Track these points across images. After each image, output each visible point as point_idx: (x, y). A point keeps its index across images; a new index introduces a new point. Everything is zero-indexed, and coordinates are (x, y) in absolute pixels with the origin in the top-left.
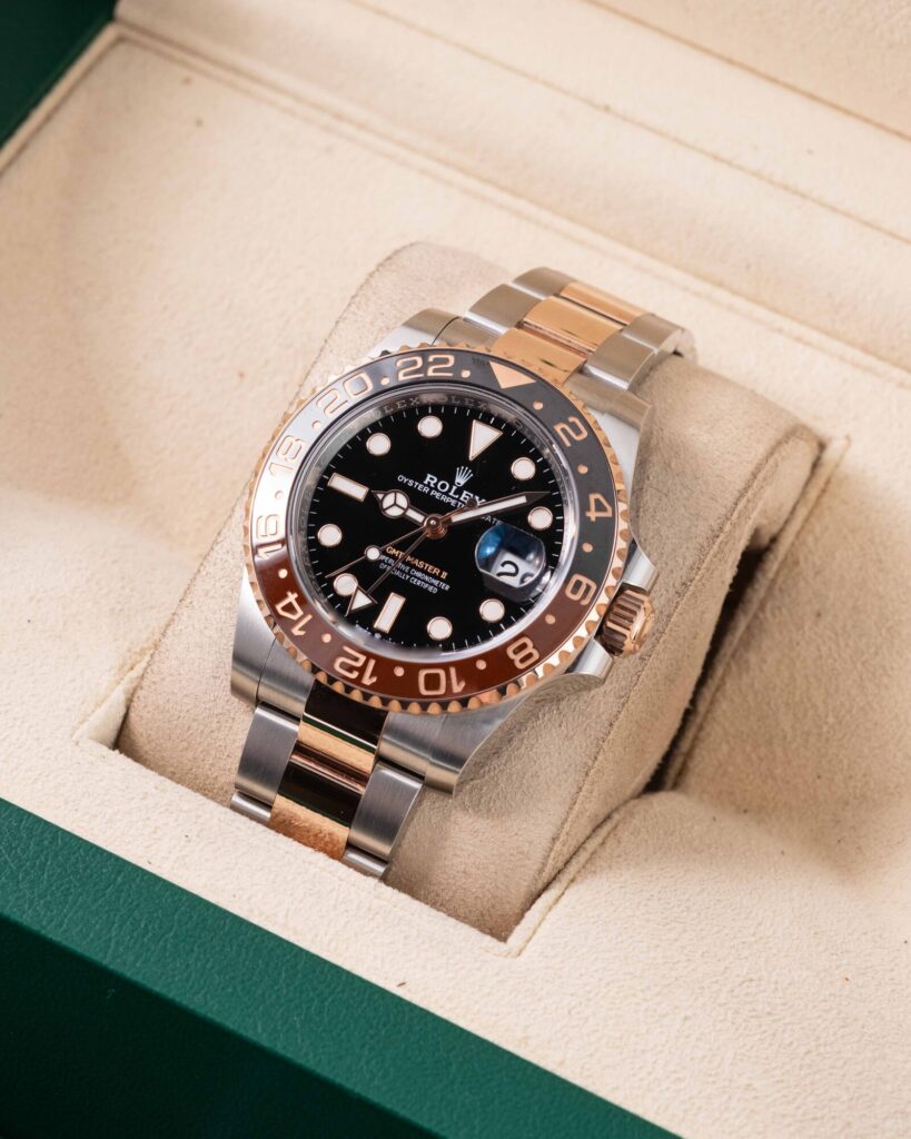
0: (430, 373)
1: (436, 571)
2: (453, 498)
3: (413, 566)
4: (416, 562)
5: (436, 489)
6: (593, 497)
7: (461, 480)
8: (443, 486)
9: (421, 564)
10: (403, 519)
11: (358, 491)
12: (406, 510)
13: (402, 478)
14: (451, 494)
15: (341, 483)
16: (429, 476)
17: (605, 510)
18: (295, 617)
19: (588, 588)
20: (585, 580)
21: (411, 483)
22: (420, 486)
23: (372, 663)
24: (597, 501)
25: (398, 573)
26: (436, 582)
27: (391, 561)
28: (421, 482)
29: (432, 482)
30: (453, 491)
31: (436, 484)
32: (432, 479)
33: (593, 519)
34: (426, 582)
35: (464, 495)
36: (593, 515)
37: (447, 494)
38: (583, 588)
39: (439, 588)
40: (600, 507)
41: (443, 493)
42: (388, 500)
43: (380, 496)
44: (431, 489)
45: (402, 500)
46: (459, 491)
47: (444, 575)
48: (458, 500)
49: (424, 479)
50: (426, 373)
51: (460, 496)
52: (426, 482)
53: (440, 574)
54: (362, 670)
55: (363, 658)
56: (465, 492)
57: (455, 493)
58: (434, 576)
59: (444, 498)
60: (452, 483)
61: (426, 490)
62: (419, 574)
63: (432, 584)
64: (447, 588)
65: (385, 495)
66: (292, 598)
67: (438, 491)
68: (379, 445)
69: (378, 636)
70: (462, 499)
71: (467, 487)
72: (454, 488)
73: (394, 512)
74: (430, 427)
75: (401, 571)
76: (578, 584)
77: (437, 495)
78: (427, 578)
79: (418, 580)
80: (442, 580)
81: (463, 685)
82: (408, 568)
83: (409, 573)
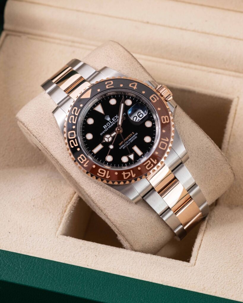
0: (77, 115)
1: (131, 134)
2: (113, 123)
3: (127, 140)
4: (126, 139)
5: (108, 126)
6: (130, 86)
7: (109, 119)
8: (108, 124)
9: (128, 138)
10: (113, 138)
11: (100, 147)
12: (111, 136)
13: (101, 134)
14: (111, 123)
15: (96, 151)
16: (104, 127)
17: (135, 84)
18: (130, 175)
19: (154, 96)
20: (152, 96)
21: (104, 132)
23: (151, 159)
24: (131, 85)
25: (127, 145)
26: (134, 136)
27: (123, 145)
29: (106, 127)
31: (107, 126)
32: (105, 126)
34: (133, 138)
35: (113, 120)
36: (135, 88)
37: (111, 124)
38: (154, 98)
39: (136, 136)
41: (110, 125)
42: (106, 140)
43: (104, 141)
44: (108, 128)
45: (108, 136)
46: (111, 121)
47: (133, 133)
48: (114, 122)
49: (104, 128)
50: (76, 116)
51: (113, 121)
52: (105, 128)
53: (132, 134)
54: (152, 162)
55: (149, 161)
56: (112, 119)
57: (112, 122)
59: (112, 125)
60: (108, 122)
61: (107, 129)
62: (130, 139)
63: (134, 137)
64: (137, 133)
65: (104, 140)
66: (124, 174)
67: (109, 126)
68: (89, 136)
69: (143, 156)
70: (114, 121)
71: (111, 118)
72: (110, 121)
73: (110, 139)
74: (91, 121)
75: (127, 144)
76: (152, 98)
77: (110, 127)
78: (132, 138)
79: (131, 140)
80: (134, 134)
81: (167, 138)
82: (127, 142)
83: (129, 142)
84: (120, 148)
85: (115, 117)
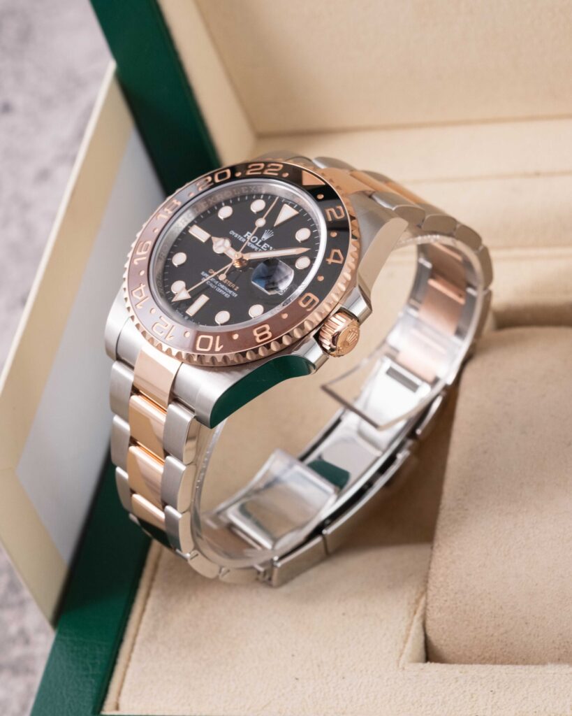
0: (265, 173)
1: (233, 286)
2: (257, 246)
3: (221, 281)
5: (249, 240)
6: (334, 251)
8: (254, 239)
10: (223, 255)
11: (203, 236)
12: (227, 249)
13: (232, 233)
14: (257, 244)
15: (195, 231)
16: (248, 233)
17: (339, 259)
18: (140, 298)
19: (314, 301)
20: (313, 297)
21: (236, 235)
22: (241, 238)
24: (336, 254)
26: (230, 292)
28: (242, 235)
29: (249, 237)
30: (259, 242)
33: (330, 263)
34: (225, 291)
35: (264, 246)
36: (330, 261)
37: (254, 244)
38: (310, 301)
39: (231, 296)
40: (336, 257)
41: (252, 243)
42: (219, 243)
43: (215, 240)
44: (247, 240)
45: (227, 243)
46: (262, 244)
47: (237, 288)
48: (260, 247)
52: (245, 236)
53: (235, 287)
56: (265, 244)
57: (260, 244)
58: (231, 289)
59: (252, 246)
60: (260, 238)
61: (244, 240)
62: (222, 286)
63: (228, 293)
64: (236, 295)
65: (218, 240)
66: (142, 287)
67: (250, 242)
68: (225, 212)
69: (186, 318)
70: (262, 248)
71: (267, 241)
72: (260, 241)
73: (219, 251)
74: (258, 206)
75: (213, 282)
76: (308, 298)
78: (226, 289)
79: (220, 289)
80: (234, 291)
81: (222, 347)
82: (217, 282)
83: (217, 285)
84: (203, 273)
85: (271, 248)
